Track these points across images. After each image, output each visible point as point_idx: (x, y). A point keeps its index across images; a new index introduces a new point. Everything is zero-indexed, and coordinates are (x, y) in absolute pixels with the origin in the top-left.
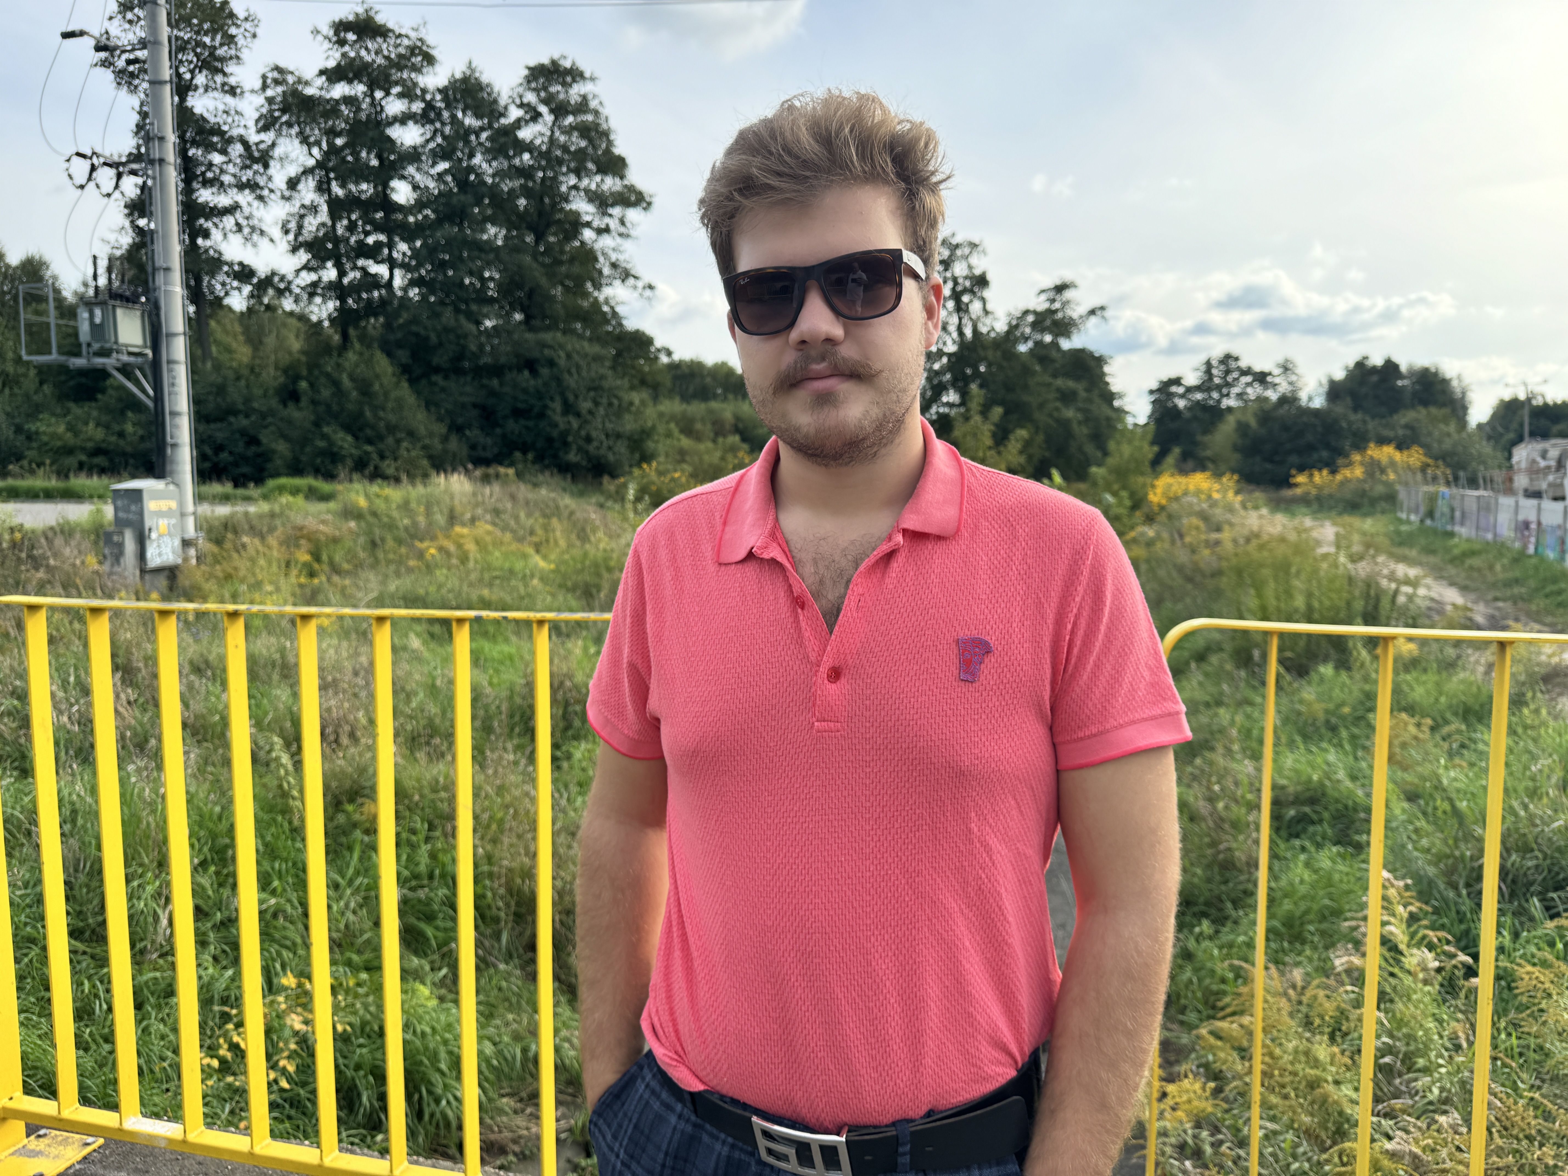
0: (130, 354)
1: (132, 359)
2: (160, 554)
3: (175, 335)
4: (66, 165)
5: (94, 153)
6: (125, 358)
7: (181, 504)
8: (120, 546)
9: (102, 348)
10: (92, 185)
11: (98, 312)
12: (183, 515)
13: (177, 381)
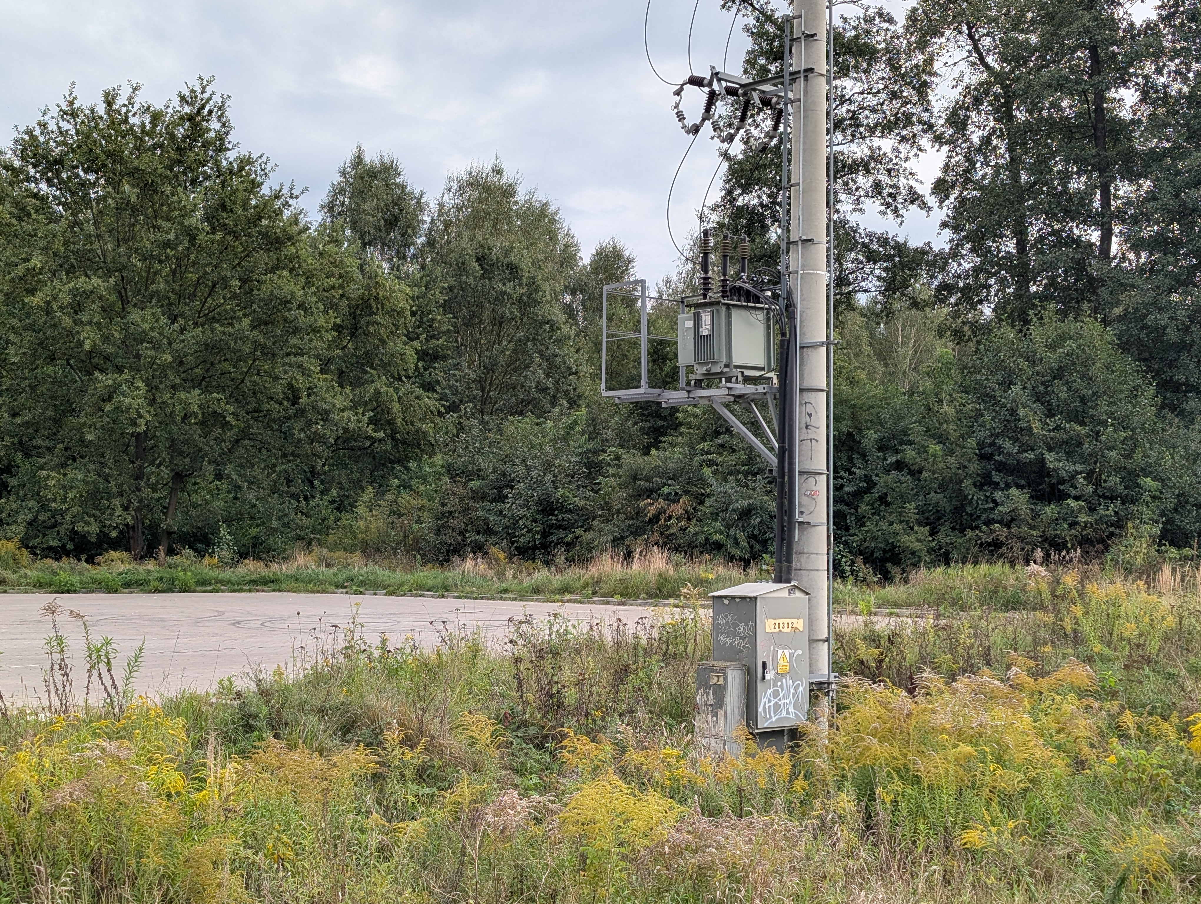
0: (748, 380)
1: (749, 389)
2: (777, 706)
3: (814, 346)
4: (677, 98)
5: (715, 75)
6: (741, 388)
7: (811, 622)
8: (720, 691)
9: (709, 374)
10: (708, 124)
11: (706, 317)
12: (813, 641)
13: (813, 421)
